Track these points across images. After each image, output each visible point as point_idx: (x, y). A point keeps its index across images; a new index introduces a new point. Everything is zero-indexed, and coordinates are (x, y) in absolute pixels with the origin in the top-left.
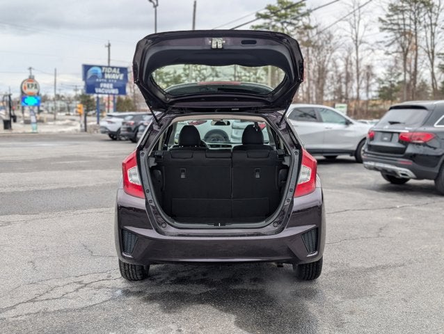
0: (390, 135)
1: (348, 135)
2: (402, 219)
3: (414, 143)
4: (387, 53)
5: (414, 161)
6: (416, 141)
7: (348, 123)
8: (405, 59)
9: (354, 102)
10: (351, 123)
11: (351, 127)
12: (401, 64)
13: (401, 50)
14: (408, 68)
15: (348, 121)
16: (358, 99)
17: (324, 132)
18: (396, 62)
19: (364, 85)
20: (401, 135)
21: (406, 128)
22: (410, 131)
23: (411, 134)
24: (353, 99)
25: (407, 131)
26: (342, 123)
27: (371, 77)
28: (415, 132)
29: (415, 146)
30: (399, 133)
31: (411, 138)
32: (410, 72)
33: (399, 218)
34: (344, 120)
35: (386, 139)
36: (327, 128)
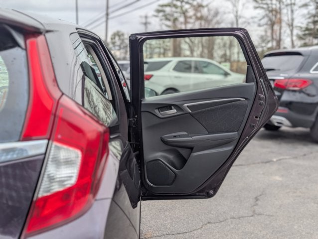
2: (280, 179)
3: (289, 90)
4: (260, 25)
5: (290, 109)
6: (291, 88)
7: (226, 75)
8: (272, 30)
9: (236, 63)
10: (229, 74)
11: (229, 78)
12: (269, 33)
13: (269, 23)
14: (275, 37)
15: (227, 72)
16: (239, 61)
18: (266, 31)
20: (276, 82)
21: (282, 75)
22: (286, 78)
23: (287, 80)
25: (282, 78)
26: (221, 74)
28: (289, 78)
29: (291, 94)
30: (274, 80)
31: (286, 86)
32: (276, 40)
33: (278, 178)
34: (223, 72)
36: (208, 79)
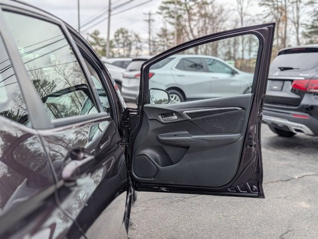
0: (280, 83)
1: (233, 84)
3: (311, 93)
5: (311, 115)
6: (313, 91)
7: (233, 73)
8: (278, 27)
9: (240, 60)
10: (236, 73)
11: (236, 77)
13: (274, 20)
14: (280, 34)
15: (234, 70)
16: (243, 59)
17: (211, 82)
19: (247, 47)
20: (295, 83)
21: (301, 75)
22: (306, 78)
23: (307, 81)
24: (239, 59)
25: (303, 78)
26: (228, 72)
27: (252, 42)
30: (292, 81)
31: (307, 87)
32: (281, 38)
34: (230, 71)
35: (275, 87)
36: (213, 78)
